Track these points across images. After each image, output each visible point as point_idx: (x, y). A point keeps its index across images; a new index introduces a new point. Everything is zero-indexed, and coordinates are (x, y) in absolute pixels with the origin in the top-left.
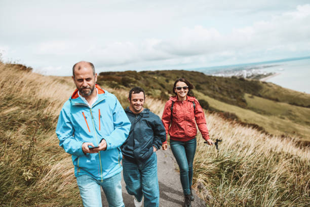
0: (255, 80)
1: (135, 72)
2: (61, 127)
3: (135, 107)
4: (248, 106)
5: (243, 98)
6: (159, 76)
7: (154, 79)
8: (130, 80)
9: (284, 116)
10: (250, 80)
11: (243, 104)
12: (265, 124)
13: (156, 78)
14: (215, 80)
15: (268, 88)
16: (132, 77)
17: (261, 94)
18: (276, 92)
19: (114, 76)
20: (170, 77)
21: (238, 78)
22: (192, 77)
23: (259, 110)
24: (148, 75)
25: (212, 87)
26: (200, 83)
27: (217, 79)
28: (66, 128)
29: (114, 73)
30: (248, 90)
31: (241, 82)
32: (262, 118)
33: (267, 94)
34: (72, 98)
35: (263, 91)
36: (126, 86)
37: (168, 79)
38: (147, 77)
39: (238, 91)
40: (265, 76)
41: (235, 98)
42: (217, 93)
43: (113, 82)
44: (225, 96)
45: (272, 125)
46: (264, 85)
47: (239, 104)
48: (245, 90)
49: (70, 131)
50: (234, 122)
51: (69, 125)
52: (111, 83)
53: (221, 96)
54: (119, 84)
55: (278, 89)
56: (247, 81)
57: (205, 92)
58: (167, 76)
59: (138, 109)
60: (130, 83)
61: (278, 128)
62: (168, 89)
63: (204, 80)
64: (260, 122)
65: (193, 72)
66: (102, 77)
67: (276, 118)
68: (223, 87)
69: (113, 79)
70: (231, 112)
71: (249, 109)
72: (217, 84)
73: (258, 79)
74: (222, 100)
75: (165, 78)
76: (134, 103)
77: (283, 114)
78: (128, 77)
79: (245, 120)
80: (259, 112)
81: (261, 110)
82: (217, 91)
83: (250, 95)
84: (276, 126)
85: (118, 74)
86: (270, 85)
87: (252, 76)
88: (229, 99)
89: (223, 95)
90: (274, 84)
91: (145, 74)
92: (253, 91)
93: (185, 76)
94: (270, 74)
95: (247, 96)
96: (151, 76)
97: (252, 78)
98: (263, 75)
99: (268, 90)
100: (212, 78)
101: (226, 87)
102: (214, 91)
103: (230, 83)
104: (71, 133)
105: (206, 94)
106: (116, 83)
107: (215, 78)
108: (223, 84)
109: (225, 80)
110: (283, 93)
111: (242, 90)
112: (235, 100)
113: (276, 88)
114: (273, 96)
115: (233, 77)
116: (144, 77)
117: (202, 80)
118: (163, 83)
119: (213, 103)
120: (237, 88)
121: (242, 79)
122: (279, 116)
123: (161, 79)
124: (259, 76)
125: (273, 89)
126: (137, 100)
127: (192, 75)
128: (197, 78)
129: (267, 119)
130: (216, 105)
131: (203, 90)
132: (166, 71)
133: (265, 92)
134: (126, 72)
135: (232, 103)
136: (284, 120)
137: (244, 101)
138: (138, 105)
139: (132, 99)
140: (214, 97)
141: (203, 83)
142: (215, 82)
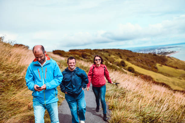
0: (163, 55)
1: (90, 50)
2: (28, 76)
3: (70, 66)
4: (159, 71)
5: (155, 66)
6: (104, 52)
7: (102, 54)
8: (86, 54)
9: (181, 78)
10: (160, 55)
11: (156, 70)
12: (169, 82)
13: (103, 53)
14: (138, 55)
15: (171, 60)
16: (88, 53)
17: (167, 64)
18: (176, 63)
19: (77, 52)
20: (111, 53)
21: (153, 54)
22: (125, 53)
23: (165, 73)
24: (98, 52)
25: (136, 60)
26: (129, 57)
27: (140, 55)
28: (30, 76)
29: (78, 50)
30: (158, 62)
31: (154, 56)
32: (167, 79)
33: (170, 64)
34: (33, 61)
35: (168, 62)
36: (84, 58)
37: (110, 54)
38: (97, 53)
39: (153, 62)
40: (169, 53)
41: (150, 66)
42: (139, 63)
43: (76, 55)
44: (145, 65)
45: (174, 83)
46: (169, 58)
47: (153, 70)
48: (157, 61)
49: (32, 78)
50: (151, 82)
51: (31, 75)
52: (75, 56)
53: (142, 65)
54: (80, 56)
55: (178, 61)
56: (158, 56)
57: (132, 62)
58: (109, 52)
59: (72, 68)
60: (87, 56)
61: (177, 85)
62: (110, 60)
63: (131, 55)
64: (166, 81)
65: (125, 50)
66: (70, 52)
67: (176, 79)
68: (143, 59)
69: (76, 54)
70: (148, 75)
71: (159, 73)
72: (139, 57)
73: (165, 55)
74: (143, 67)
75: (108, 54)
76: (70, 64)
77: (180, 77)
78: (85, 53)
79: (157, 80)
80: (165, 75)
81: (167, 74)
82: (140, 62)
83: (160, 65)
84: (176, 84)
85: (80, 51)
86: (172, 58)
87: (161, 53)
88: (147, 67)
89: (143, 64)
90: (175, 58)
91: (96, 51)
92: (161, 62)
93: (120, 53)
94: (172, 52)
95: (158, 65)
96: (100, 52)
97: (161, 54)
98: (168, 52)
99: (171, 62)
100: (137, 54)
101: (145, 59)
102: (138, 61)
103: (148, 57)
104: (32, 79)
105: (133, 64)
106: (78, 56)
107: (138, 54)
108: (143, 57)
109: (144, 55)
110: (181, 63)
111: (155, 61)
112: (151, 67)
113: (176, 60)
114: (174, 65)
115: (149, 54)
116: (96, 53)
117: (130, 55)
118: (107, 57)
119: (137, 69)
120: (152, 60)
121: (155, 55)
122: (178, 77)
123: (106, 54)
124: (166, 53)
125: (174, 61)
126: (71, 63)
127: (125, 52)
128: (128, 54)
129: (170, 79)
130: (139, 70)
131: (131, 61)
132: (109, 49)
133: (169, 63)
134: (85, 50)
135: (149, 69)
136: (181, 80)
137: (156, 68)
138: (72, 66)
139: (69, 63)
140: (138, 66)
141: (131, 57)
142: (139, 56)
